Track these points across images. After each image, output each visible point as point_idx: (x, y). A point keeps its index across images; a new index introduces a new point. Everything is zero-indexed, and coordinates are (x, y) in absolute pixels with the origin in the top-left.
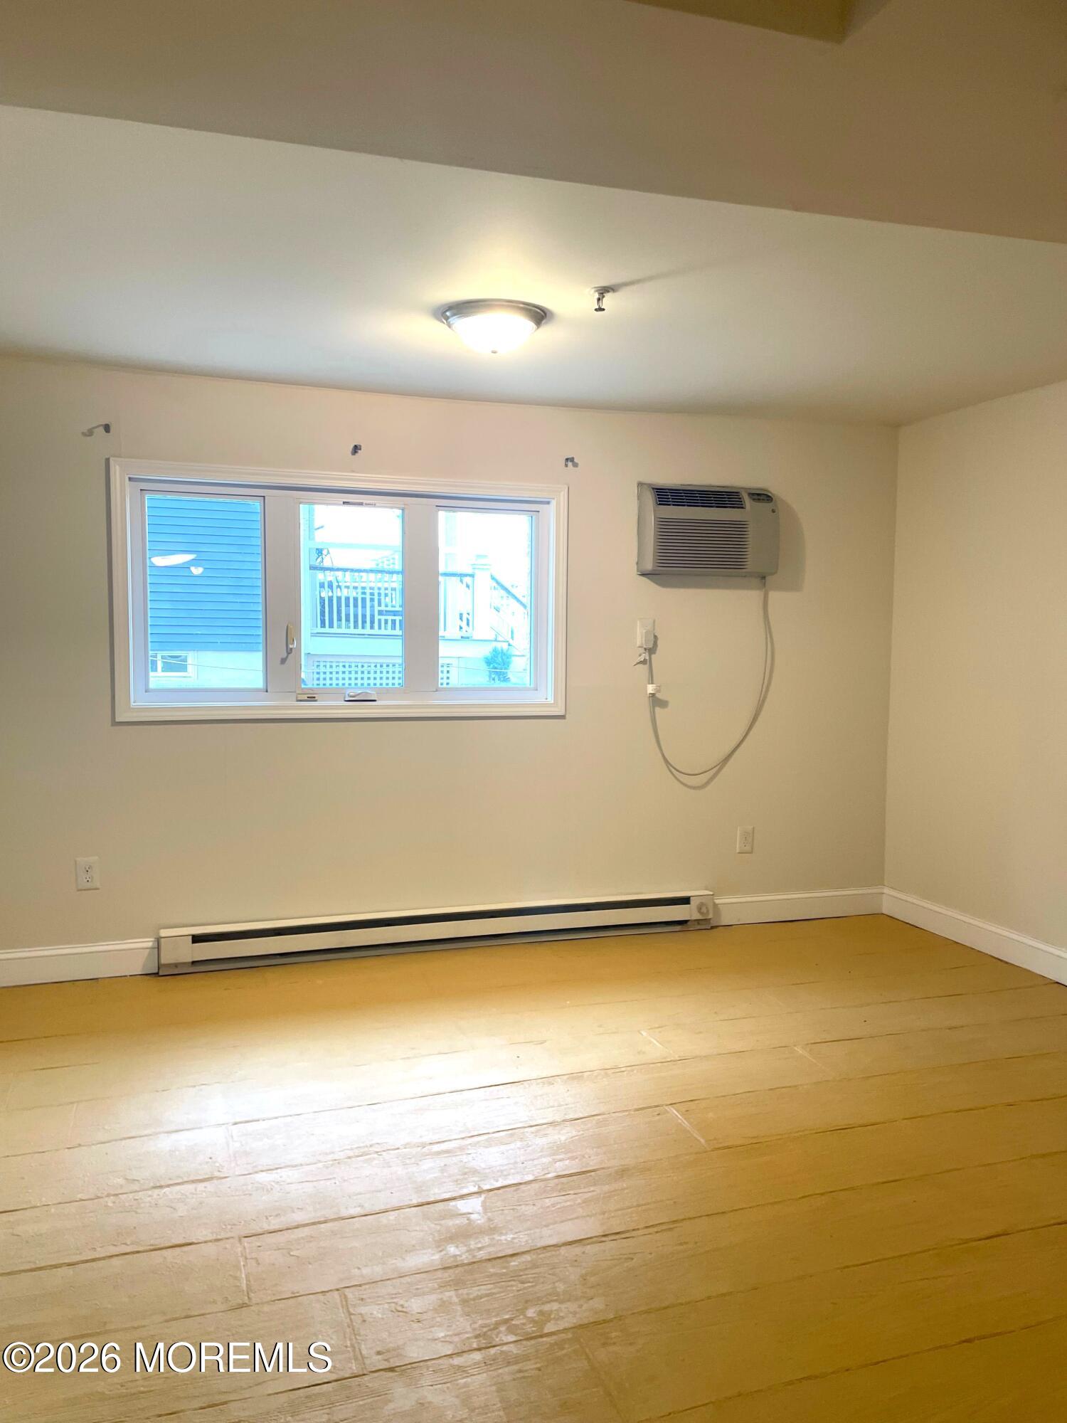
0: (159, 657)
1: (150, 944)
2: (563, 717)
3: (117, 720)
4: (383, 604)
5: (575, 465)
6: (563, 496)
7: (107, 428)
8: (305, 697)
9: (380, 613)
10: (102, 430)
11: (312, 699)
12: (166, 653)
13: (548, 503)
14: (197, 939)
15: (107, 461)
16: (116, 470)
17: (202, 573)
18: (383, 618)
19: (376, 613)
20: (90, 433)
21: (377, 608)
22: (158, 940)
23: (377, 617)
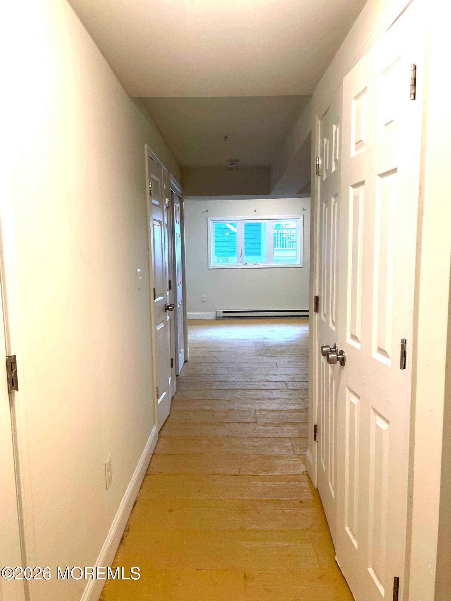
0: (221, 259)
1: (215, 313)
2: (302, 267)
3: (209, 268)
4: (291, 239)
5: (305, 210)
6: (302, 217)
7: (207, 211)
8: (245, 264)
9: (290, 243)
10: (206, 211)
11: (246, 264)
12: (223, 257)
13: (299, 219)
14: (224, 312)
15: (207, 217)
16: (209, 219)
17: (229, 235)
18: (289, 244)
19: (287, 242)
20: (204, 212)
21: (287, 241)
22: (216, 313)
23: (287, 244)
